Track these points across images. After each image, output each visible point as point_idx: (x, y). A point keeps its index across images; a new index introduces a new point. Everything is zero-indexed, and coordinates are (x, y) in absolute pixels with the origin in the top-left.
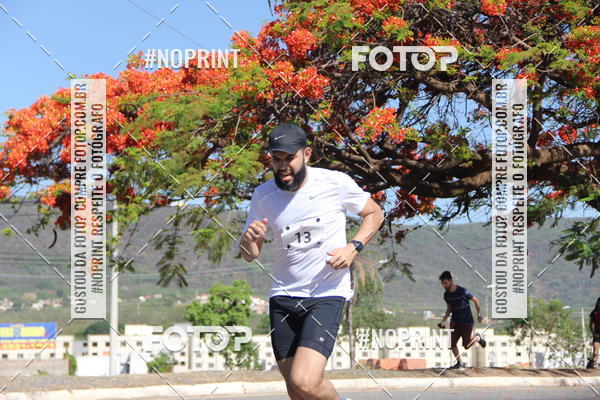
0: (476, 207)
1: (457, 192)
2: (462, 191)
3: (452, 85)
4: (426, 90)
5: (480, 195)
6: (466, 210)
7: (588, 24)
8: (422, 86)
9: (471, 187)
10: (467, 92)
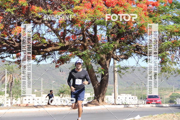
0: (48, 58)
1: (42, 53)
2: (43, 53)
3: (40, 21)
4: (33, 23)
5: (49, 54)
6: (45, 59)
7: (79, 5)
8: (32, 21)
9: (46, 52)
10: (45, 24)
